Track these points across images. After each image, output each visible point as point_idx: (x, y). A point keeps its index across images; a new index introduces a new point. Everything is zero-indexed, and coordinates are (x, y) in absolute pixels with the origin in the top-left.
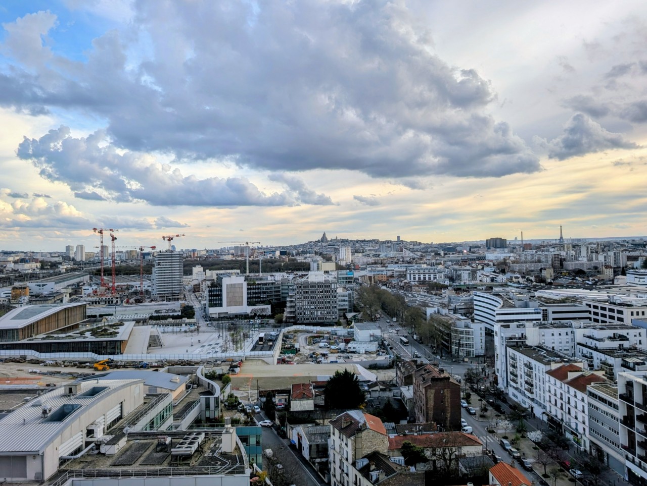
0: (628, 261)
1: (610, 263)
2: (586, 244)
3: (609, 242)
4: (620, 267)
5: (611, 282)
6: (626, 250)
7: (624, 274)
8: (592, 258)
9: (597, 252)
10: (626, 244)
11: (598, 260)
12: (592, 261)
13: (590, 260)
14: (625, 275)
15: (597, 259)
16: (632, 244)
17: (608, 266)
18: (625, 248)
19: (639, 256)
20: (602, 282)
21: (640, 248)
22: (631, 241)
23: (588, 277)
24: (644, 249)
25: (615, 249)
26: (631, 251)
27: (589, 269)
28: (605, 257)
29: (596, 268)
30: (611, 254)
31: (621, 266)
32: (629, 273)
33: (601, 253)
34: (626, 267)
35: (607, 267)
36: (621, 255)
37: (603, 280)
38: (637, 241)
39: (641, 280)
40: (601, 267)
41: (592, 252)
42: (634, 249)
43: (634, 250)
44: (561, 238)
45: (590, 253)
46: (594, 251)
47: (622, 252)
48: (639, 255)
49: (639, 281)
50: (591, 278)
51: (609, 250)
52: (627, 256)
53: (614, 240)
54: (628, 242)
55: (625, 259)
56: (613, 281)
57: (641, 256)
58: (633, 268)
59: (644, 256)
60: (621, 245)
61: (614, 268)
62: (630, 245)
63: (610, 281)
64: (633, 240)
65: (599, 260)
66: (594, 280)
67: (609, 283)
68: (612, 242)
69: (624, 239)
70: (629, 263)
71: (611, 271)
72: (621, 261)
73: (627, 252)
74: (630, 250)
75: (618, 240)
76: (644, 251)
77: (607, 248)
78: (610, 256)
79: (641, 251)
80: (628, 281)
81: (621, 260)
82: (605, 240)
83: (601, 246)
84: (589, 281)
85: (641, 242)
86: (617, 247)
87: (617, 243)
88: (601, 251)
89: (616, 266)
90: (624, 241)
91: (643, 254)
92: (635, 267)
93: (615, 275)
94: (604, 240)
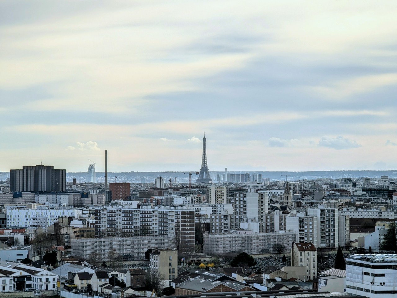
0: (352, 231)
1: (312, 236)
2: (260, 187)
3: (312, 182)
4: (333, 248)
5: (311, 287)
6: (349, 204)
7: (341, 264)
8: (272, 225)
9: (284, 209)
10: (351, 189)
11: (285, 229)
12: (272, 230)
13: (267, 228)
14: (344, 268)
15: (283, 227)
16: (364, 190)
17: (306, 244)
18: (347, 200)
19: (375, 220)
20: (291, 287)
21: (381, 200)
22: (361, 182)
23: (260, 272)
24: (388, 201)
25: (324, 201)
26: (361, 207)
27: (263, 251)
28: (301, 221)
29: (279, 249)
30: (315, 212)
31: (337, 246)
32: (351, 263)
33: (294, 212)
34: (348, 246)
35: (304, 246)
36: (336, 217)
37: (293, 280)
38: (376, 183)
39: (378, 280)
40: (291, 248)
41: (273, 208)
42: (368, 201)
43: (368, 204)
44: (205, 169)
45: (266, 211)
46: (278, 205)
47: (341, 208)
48: (376, 216)
49: (372, 283)
50: (266, 276)
51: (312, 204)
52: (351, 219)
53: (325, 177)
54: (354, 185)
55: (346, 226)
56: (315, 282)
57: (381, 220)
58: (361, 251)
59: (388, 220)
60: (339, 191)
61: (321, 249)
62: (360, 192)
63: (309, 282)
64: (367, 180)
65: (287, 228)
66: (273, 280)
67: (306, 287)
68: (320, 183)
69: (346, 176)
70: (354, 236)
71: (312, 257)
72: (336, 232)
73: (352, 209)
74: (358, 203)
75: (334, 179)
76: (387, 207)
77: (308, 199)
78: (312, 219)
79: (382, 207)
80: (349, 284)
81: (336, 228)
82: (305, 178)
83: (294, 192)
84: (261, 282)
85: (384, 185)
86: (329, 195)
87: (331, 185)
88: (294, 205)
89: (324, 245)
90: (347, 181)
91: (385, 215)
92: (366, 247)
93: (321, 269)
94: (301, 179)
